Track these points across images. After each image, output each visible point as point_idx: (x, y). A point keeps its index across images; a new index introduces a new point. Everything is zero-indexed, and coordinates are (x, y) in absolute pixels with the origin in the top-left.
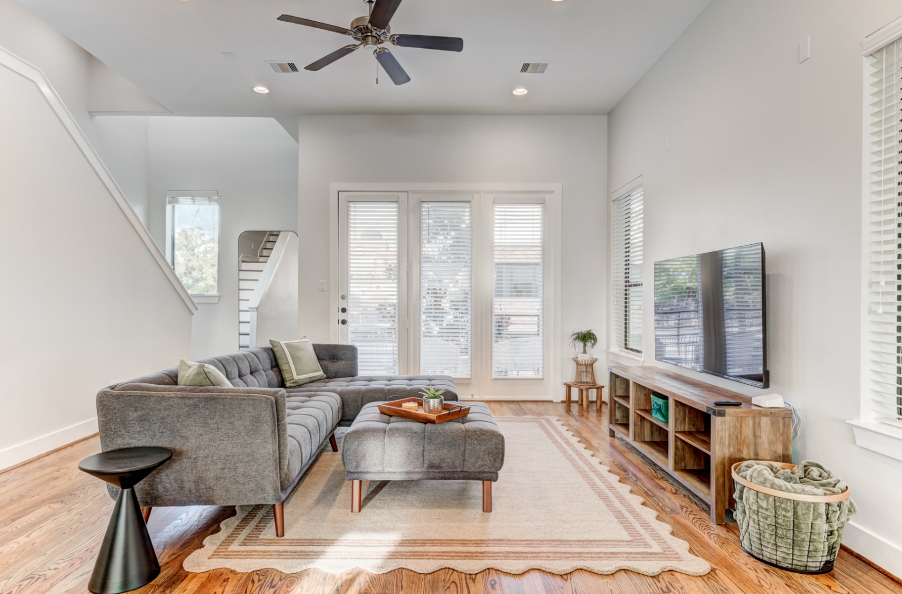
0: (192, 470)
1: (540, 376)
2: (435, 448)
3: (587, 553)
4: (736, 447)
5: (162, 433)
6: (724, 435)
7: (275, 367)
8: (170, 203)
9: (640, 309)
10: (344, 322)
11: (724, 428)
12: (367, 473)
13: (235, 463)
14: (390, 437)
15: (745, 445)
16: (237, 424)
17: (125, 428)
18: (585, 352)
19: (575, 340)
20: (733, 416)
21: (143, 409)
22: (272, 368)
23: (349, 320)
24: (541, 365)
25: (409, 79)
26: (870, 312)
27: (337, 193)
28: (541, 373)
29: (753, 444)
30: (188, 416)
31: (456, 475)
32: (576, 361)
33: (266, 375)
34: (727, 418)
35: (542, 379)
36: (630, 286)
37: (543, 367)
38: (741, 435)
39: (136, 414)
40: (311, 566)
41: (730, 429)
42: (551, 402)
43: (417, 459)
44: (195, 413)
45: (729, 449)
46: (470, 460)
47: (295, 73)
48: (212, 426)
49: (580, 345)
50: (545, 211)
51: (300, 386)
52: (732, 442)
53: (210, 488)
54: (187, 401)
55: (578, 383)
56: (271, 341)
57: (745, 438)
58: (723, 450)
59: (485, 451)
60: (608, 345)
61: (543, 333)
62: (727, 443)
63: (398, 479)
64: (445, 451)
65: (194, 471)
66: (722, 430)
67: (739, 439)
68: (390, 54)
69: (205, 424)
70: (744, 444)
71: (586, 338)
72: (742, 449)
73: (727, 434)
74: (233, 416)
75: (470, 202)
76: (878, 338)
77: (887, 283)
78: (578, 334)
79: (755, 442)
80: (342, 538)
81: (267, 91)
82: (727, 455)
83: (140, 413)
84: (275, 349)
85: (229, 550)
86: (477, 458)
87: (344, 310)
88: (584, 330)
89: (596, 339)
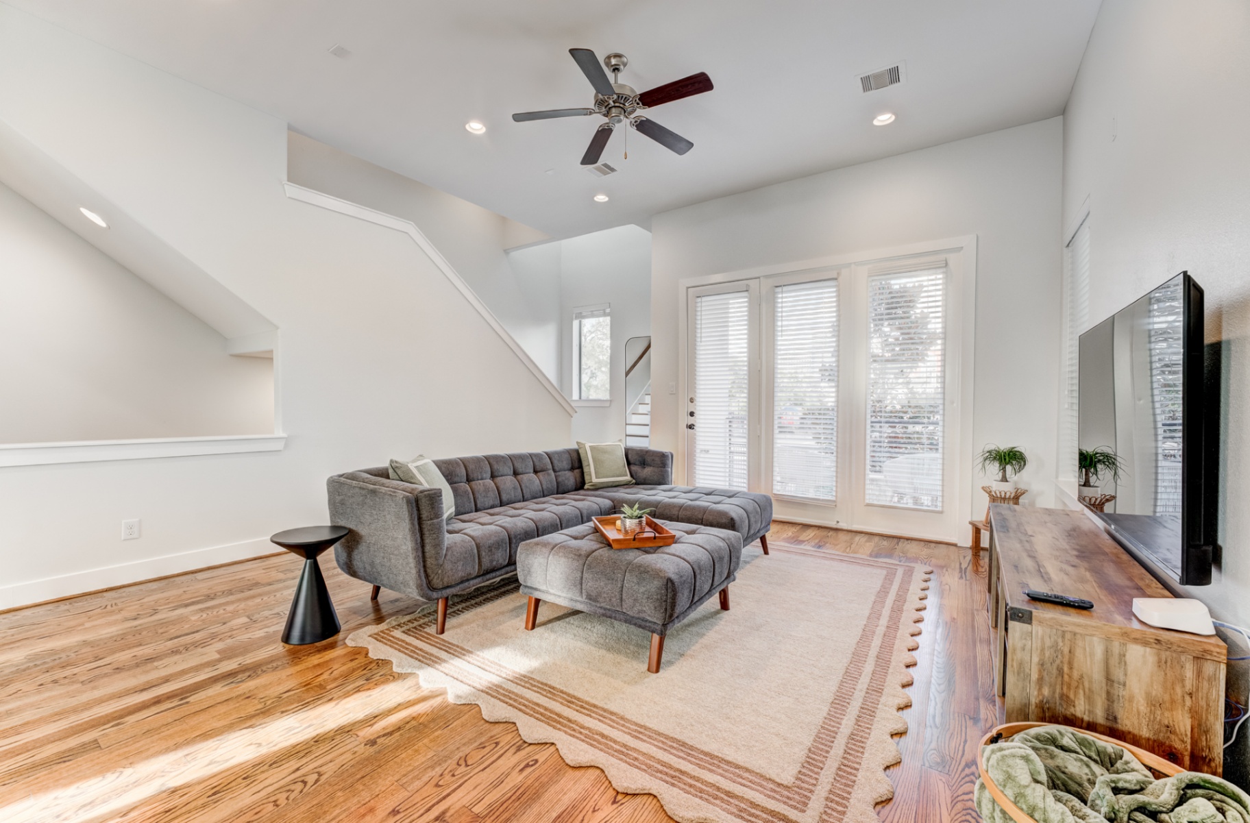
1: (939, 509)
2: (593, 578)
3: (693, 777)
4: (1058, 691)
5: (352, 517)
6: (1027, 658)
7: (578, 468)
8: (576, 318)
10: (691, 427)
11: (1028, 647)
12: (536, 589)
13: (389, 554)
14: (554, 555)
15: (1081, 692)
18: (1004, 479)
19: (985, 460)
20: (1051, 627)
21: (342, 494)
22: (572, 469)
23: (697, 426)
24: (940, 493)
25: (692, 145)
27: (685, 289)
28: (939, 504)
29: (1104, 695)
30: (363, 504)
31: (617, 616)
32: (988, 492)
33: (556, 476)
34: (1036, 629)
35: (941, 512)
37: (943, 496)
38: (1071, 668)
40: (417, 672)
41: (1043, 650)
42: (955, 545)
43: (575, 586)
44: (366, 503)
45: (1040, 689)
46: (627, 601)
47: (612, 175)
48: (375, 517)
49: (995, 468)
50: (948, 279)
51: (596, 489)
52: (1046, 678)
53: (379, 572)
54: (362, 492)
55: (989, 525)
56: (577, 443)
57: (1082, 677)
58: (1024, 688)
59: (643, 593)
61: (943, 448)
62: (1035, 676)
63: (562, 604)
64: (602, 584)
65: (369, 555)
66: (1023, 649)
67: (1066, 677)
68: (648, 120)
69: (371, 514)
70: (1077, 687)
71: (1010, 458)
72: (1072, 696)
73: (1035, 659)
75: (836, 279)
78: (990, 452)
79: (1108, 693)
80: (478, 653)
81: (607, 199)
82: (1034, 701)
83: (341, 497)
84: (580, 451)
85: (392, 633)
86: (635, 600)
87: (692, 414)
88: (1004, 446)
89: (1025, 460)
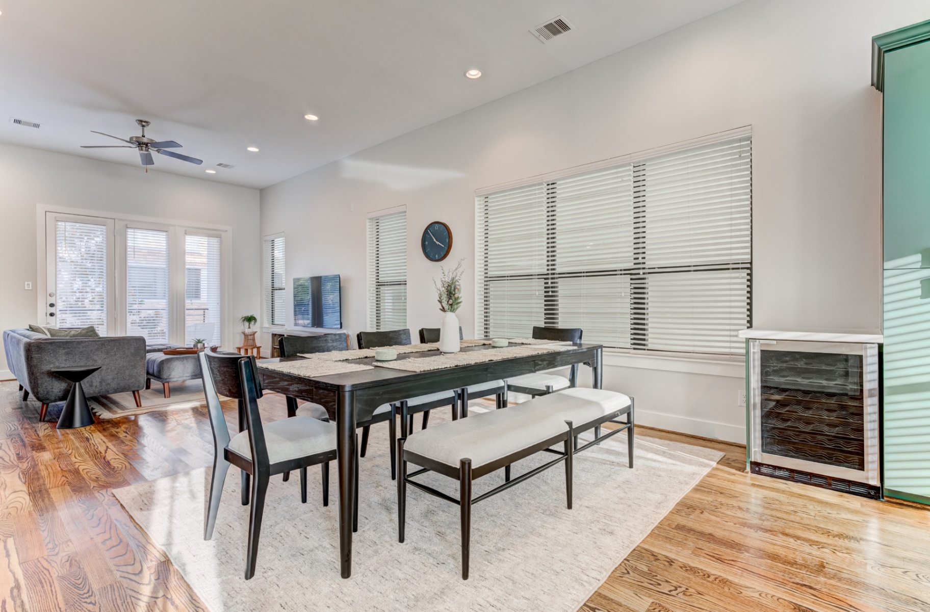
0: (99, 376)
5: (80, 359)
9: (284, 302)
10: (52, 314)
12: (174, 378)
13: (124, 370)
16: (126, 352)
17: (56, 359)
18: (249, 328)
19: (244, 321)
21: (68, 348)
23: (57, 313)
24: (219, 338)
26: (369, 299)
27: (44, 212)
30: (97, 350)
32: (244, 333)
36: (274, 290)
39: (64, 351)
44: (102, 348)
48: (112, 354)
49: (247, 324)
50: (221, 242)
53: (109, 384)
54: (97, 343)
55: (245, 346)
60: (262, 323)
65: (100, 377)
69: (107, 353)
71: (250, 319)
74: (125, 348)
75: (167, 231)
76: (371, 307)
77: (373, 290)
78: (245, 317)
83: (66, 350)
87: (52, 305)
88: (249, 314)
89: (256, 319)
